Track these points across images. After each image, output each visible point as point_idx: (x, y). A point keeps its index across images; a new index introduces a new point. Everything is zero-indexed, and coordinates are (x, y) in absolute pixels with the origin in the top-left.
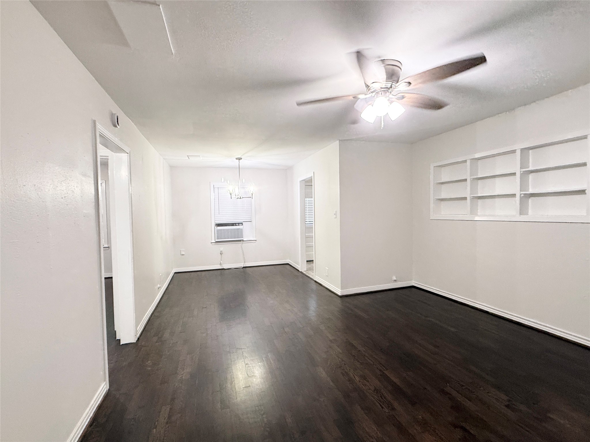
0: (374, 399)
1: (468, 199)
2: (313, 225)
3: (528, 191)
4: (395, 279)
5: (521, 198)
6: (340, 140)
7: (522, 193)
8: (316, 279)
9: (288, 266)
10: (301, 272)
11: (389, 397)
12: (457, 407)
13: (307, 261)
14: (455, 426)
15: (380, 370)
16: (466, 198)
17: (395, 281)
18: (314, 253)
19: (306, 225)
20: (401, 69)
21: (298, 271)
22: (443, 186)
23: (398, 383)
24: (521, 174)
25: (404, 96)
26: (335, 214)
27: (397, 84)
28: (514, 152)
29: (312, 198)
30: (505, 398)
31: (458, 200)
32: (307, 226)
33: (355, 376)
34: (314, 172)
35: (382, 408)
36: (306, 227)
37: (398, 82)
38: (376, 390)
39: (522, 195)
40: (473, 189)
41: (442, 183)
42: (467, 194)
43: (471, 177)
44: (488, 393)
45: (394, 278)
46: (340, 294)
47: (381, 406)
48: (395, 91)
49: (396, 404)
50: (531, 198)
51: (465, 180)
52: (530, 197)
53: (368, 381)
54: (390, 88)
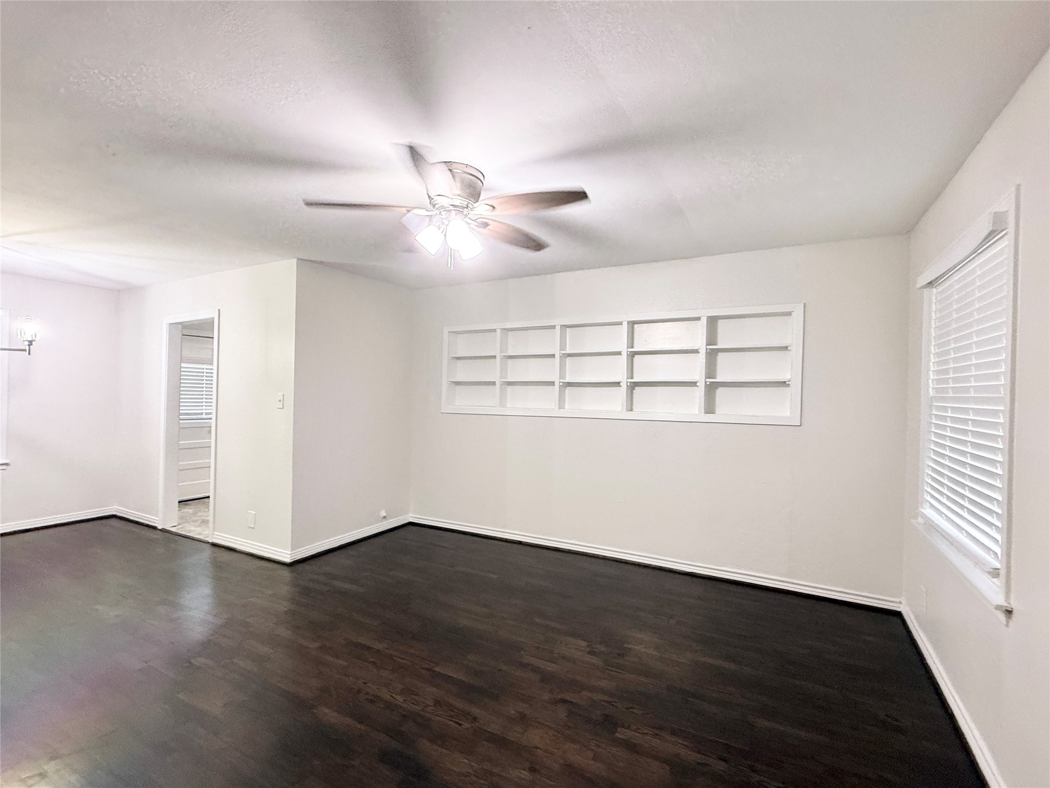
0: (441, 719)
1: (498, 384)
2: (213, 421)
3: (565, 379)
4: (385, 514)
5: (560, 386)
6: (299, 259)
7: (561, 381)
8: (216, 538)
9: (113, 522)
10: (164, 531)
11: (459, 704)
12: (547, 678)
13: (179, 502)
14: (556, 702)
15: (429, 670)
16: (495, 382)
17: (385, 517)
18: (212, 480)
19: (181, 421)
20: (483, 184)
21: (154, 528)
22: (460, 362)
23: (463, 679)
24: (560, 357)
25: (489, 224)
26: (280, 401)
27: (475, 205)
28: (553, 327)
29: (212, 364)
30: (583, 644)
31: (486, 385)
32: (182, 423)
33: (394, 695)
34: (219, 310)
35: (460, 725)
36: (181, 426)
37: (477, 201)
38: (437, 703)
39: (561, 384)
40: (504, 370)
41: (458, 358)
42: (495, 377)
43: (502, 354)
44: (566, 645)
45: (383, 514)
46: (288, 559)
47: (456, 723)
48: (472, 214)
49: (475, 711)
50: (568, 388)
51: (494, 357)
52: (567, 386)
53: (417, 695)
54: (465, 208)
